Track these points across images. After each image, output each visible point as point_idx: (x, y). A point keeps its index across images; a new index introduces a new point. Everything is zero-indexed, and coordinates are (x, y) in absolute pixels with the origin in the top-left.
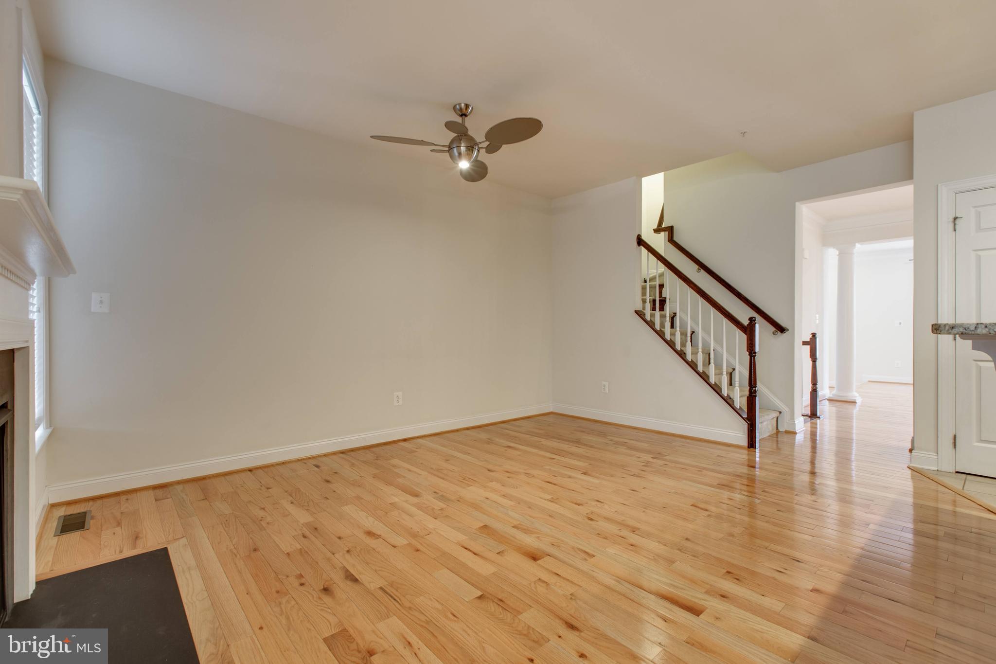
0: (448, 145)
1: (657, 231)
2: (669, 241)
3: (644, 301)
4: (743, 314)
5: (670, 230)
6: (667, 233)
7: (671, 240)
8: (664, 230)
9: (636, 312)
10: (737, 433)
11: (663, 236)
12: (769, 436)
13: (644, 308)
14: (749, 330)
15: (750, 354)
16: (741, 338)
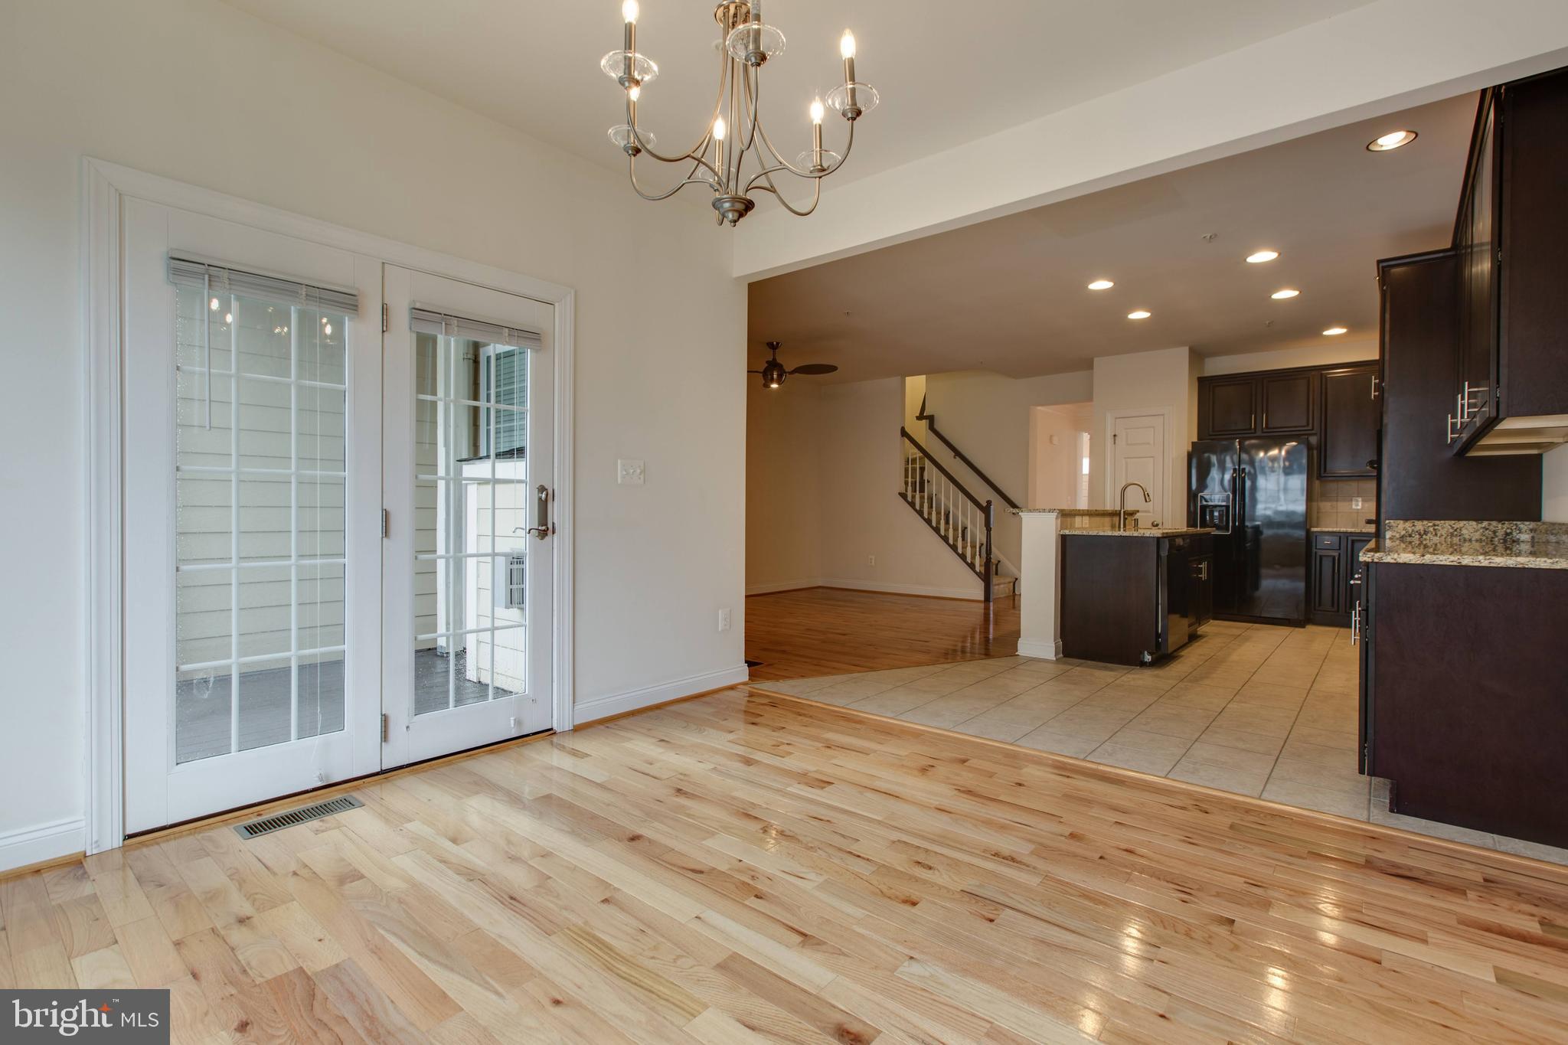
0: (762, 371)
1: (920, 417)
2: (929, 429)
3: (906, 483)
4: (983, 494)
5: (931, 419)
6: (928, 421)
7: (932, 428)
8: (926, 418)
9: (900, 494)
10: (976, 592)
11: (924, 423)
12: (1005, 597)
13: (906, 491)
14: (986, 510)
15: (987, 530)
16: (980, 516)
